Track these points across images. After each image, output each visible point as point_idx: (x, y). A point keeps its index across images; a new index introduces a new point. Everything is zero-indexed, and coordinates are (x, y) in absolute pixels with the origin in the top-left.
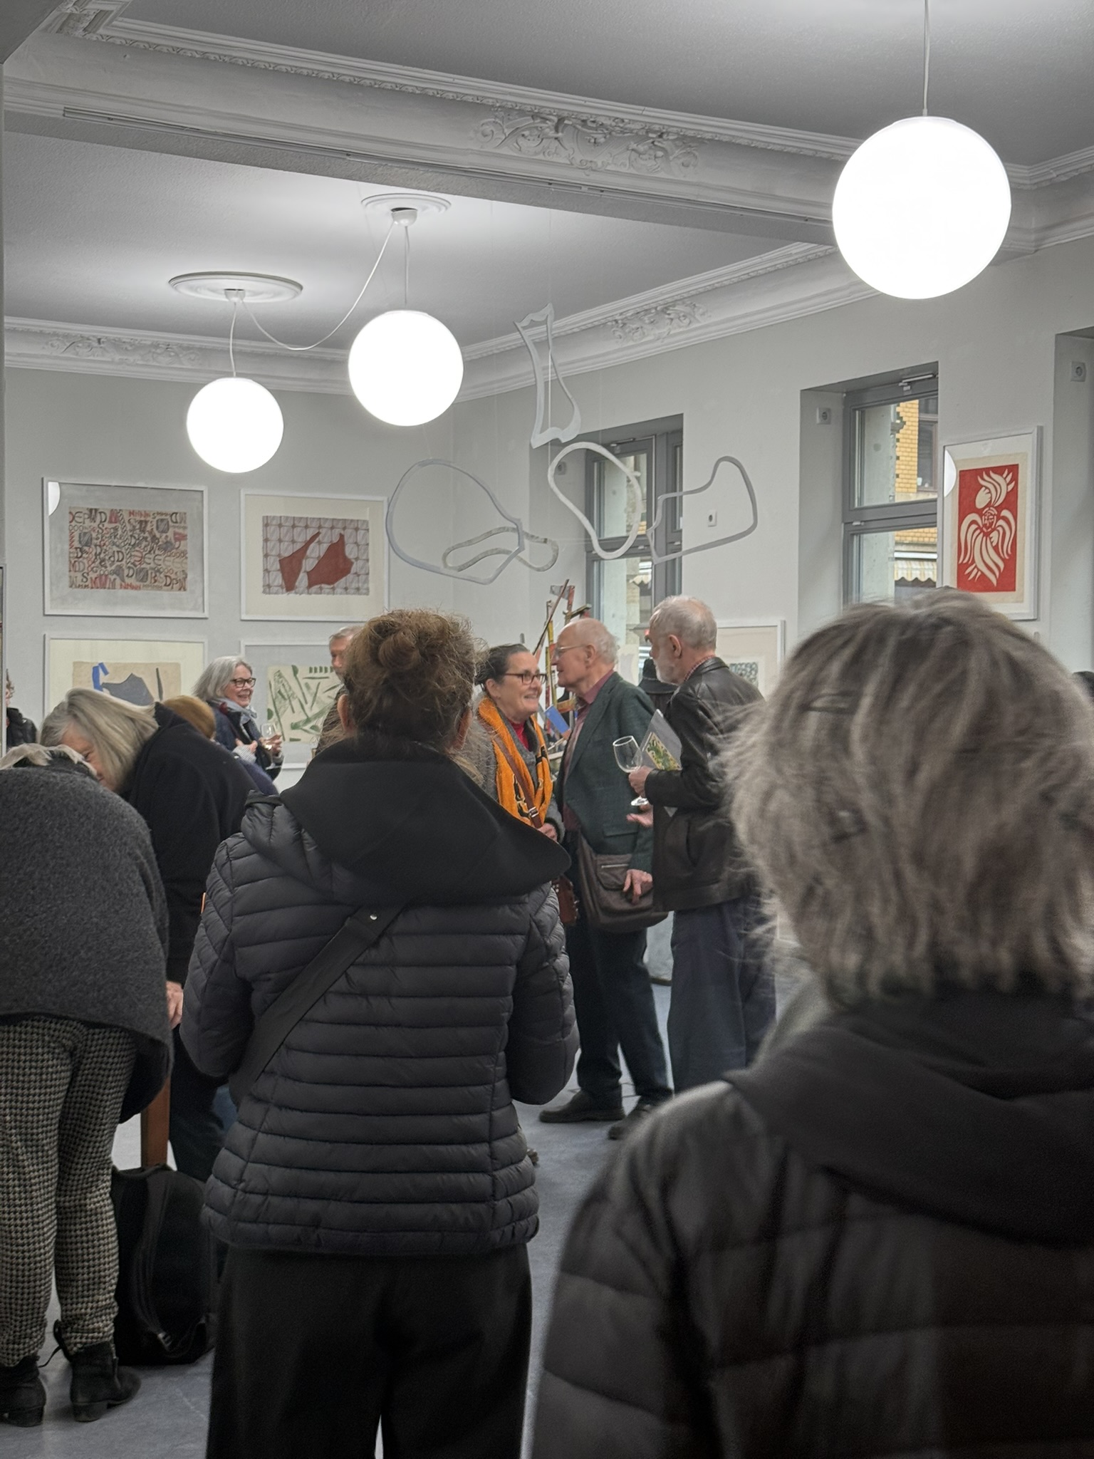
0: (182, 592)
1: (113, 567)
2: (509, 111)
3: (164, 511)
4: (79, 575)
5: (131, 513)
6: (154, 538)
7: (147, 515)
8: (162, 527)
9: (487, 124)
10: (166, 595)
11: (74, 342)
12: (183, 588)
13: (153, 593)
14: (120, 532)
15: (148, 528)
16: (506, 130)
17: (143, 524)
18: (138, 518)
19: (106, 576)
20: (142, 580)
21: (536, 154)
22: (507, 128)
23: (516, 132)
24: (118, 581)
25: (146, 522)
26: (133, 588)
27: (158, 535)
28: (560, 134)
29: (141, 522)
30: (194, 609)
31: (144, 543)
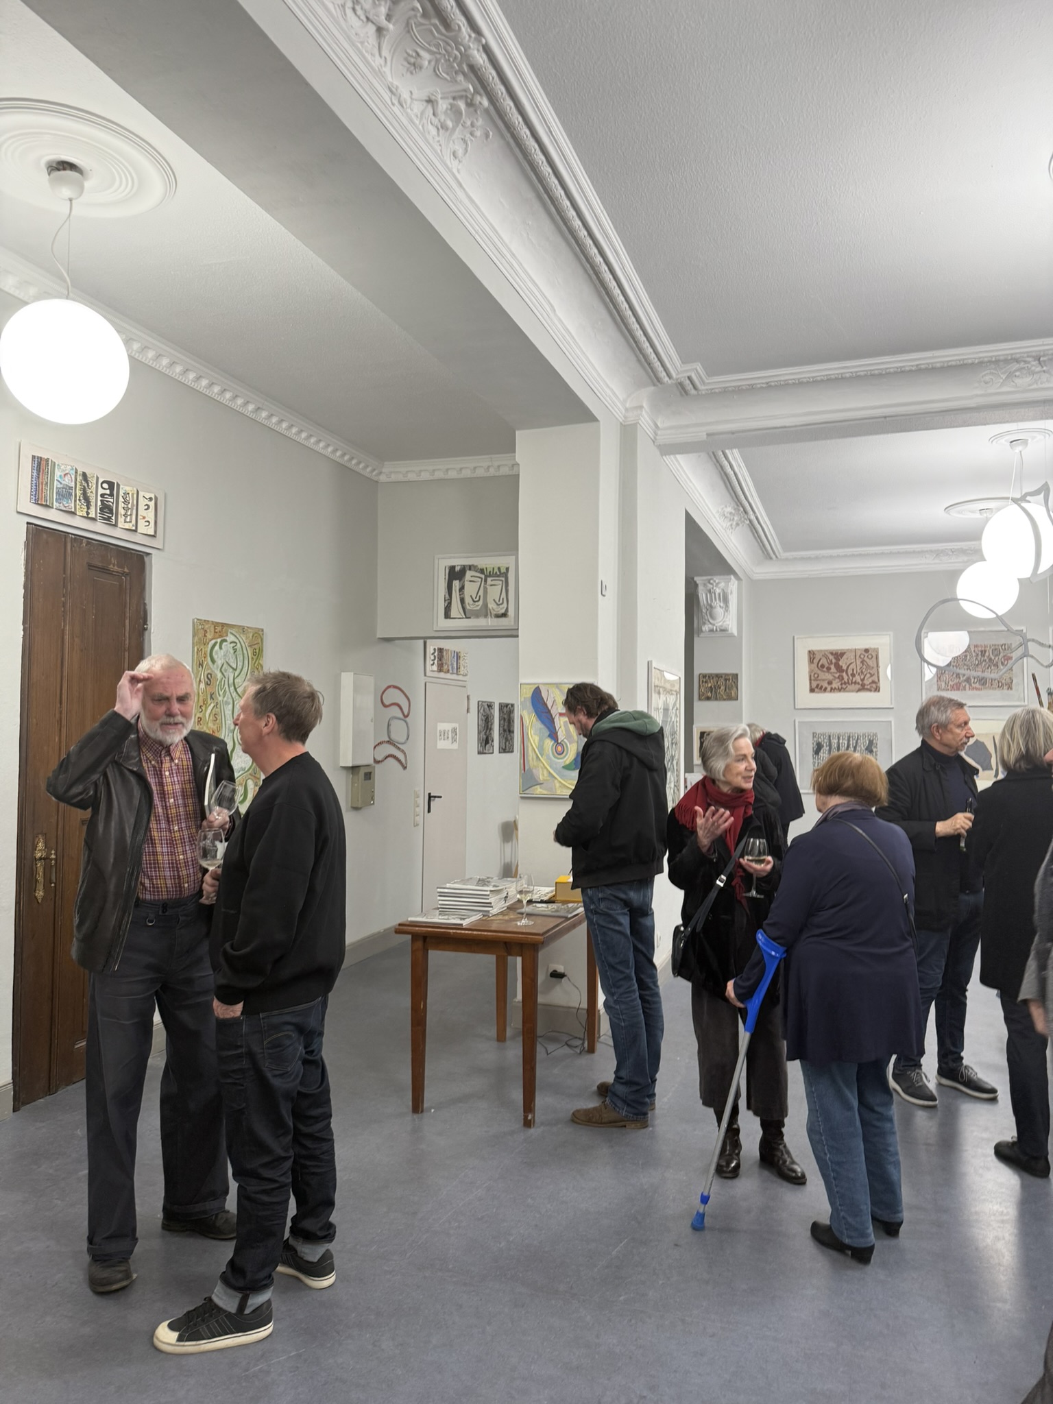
0: (1010, 691)
1: (965, 678)
2: (996, 362)
3: (997, 643)
4: (943, 684)
5: (976, 646)
6: (990, 659)
7: (985, 646)
8: (996, 653)
9: (985, 375)
10: (998, 693)
11: (938, 553)
12: (1010, 688)
13: (991, 692)
14: (968, 657)
15: (987, 654)
16: (1002, 376)
17: (983, 653)
18: (980, 649)
19: (960, 684)
20: (983, 684)
21: (1030, 385)
22: (1002, 374)
23: (1011, 375)
24: (967, 686)
25: (985, 651)
26: (976, 689)
27: (993, 658)
28: (1045, 368)
29: (982, 651)
30: (1019, 700)
31: (984, 663)
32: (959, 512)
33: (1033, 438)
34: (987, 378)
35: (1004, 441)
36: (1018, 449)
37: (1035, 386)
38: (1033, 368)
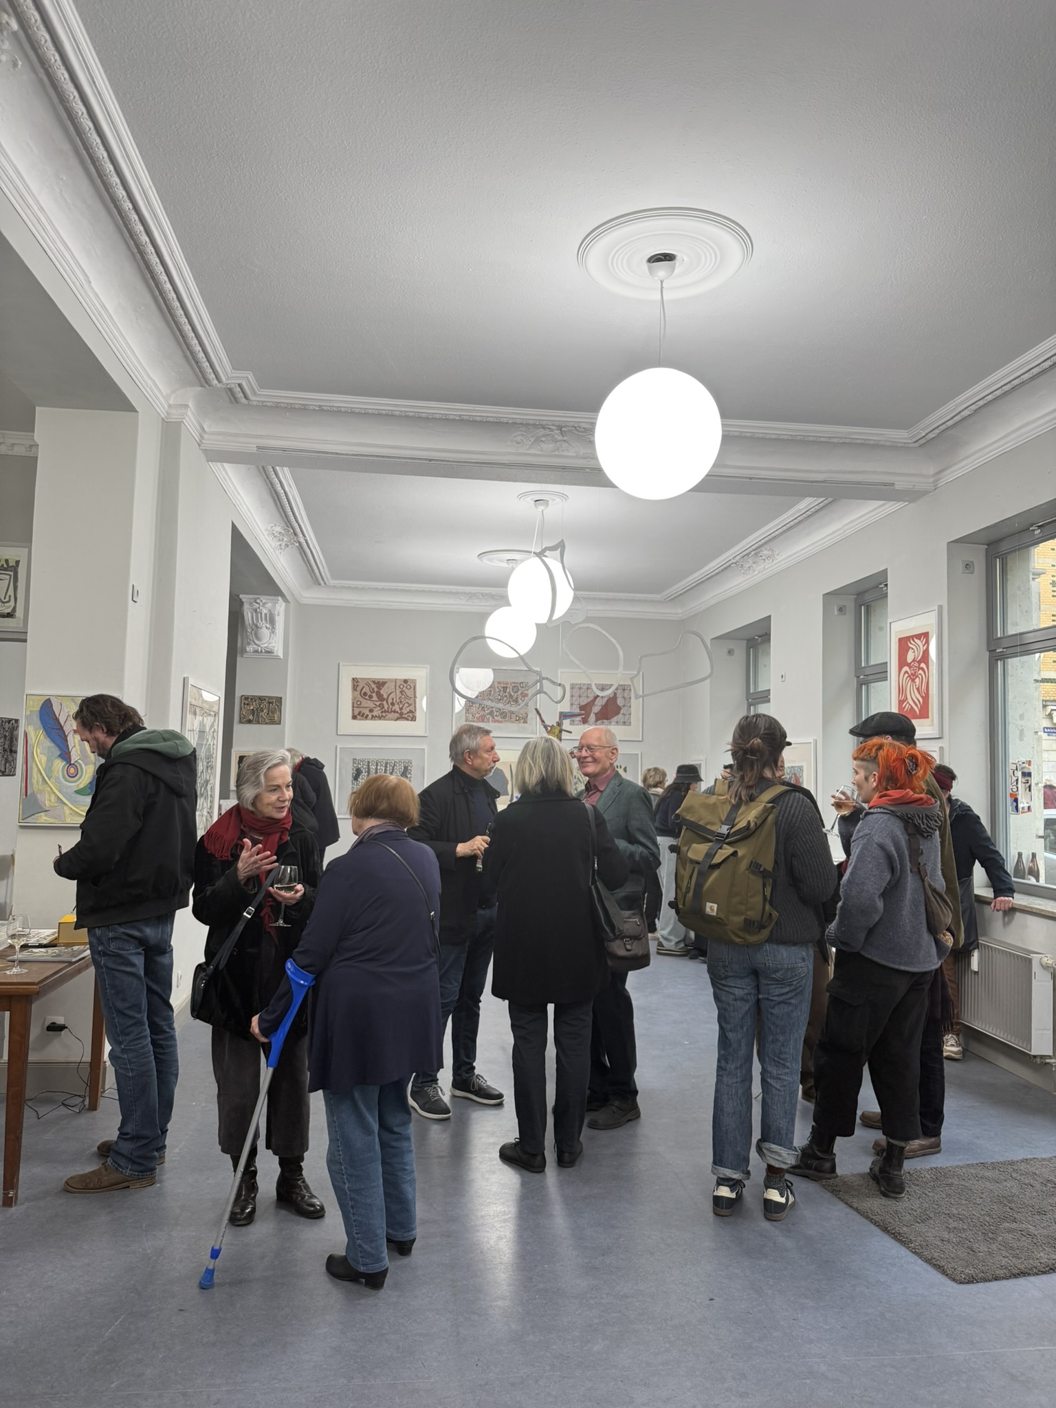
0: (525, 725)
1: (489, 711)
2: (526, 425)
3: (516, 681)
4: (471, 716)
5: (499, 683)
6: (511, 695)
7: (507, 684)
8: (515, 690)
9: (517, 436)
10: (515, 726)
11: (471, 596)
12: (525, 722)
13: (510, 724)
14: (493, 693)
15: (508, 691)
16: (531, 439)
17: (505, 688)
18: (502, 685)
19: (485, 716)
20: (503, 718)
21: (553, 451)
22: (531, 437)
23: (538, 440)
24: (491, 718)
25: (507, 688)
26: (498, 721)
27: (513, 694)
28: (565, 438)
29: (504, 687)
30: (532, 733)
31: (505, 698)
32: (491, 560)
33: (554, 500)
34: (518, 439)
35: (529, 500)
36: (541, 508)
37: (557, 453)
38: (556, 436)
